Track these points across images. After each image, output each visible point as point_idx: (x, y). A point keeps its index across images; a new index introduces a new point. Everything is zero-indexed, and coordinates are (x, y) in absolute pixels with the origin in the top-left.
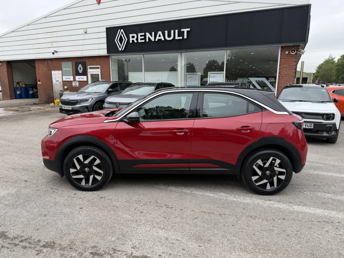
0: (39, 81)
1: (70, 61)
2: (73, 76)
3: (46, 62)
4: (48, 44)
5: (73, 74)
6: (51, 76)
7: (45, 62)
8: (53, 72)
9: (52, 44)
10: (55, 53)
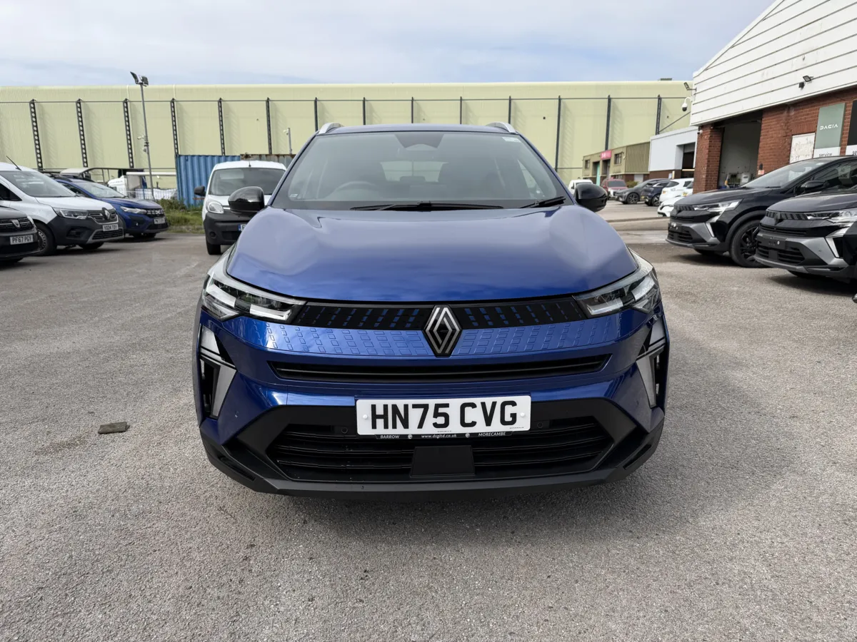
0: (761, 168)
1: (842, 100)
2: (840, 145)
3: (785, 113)
4: (795, 59)
5: (841, 141)
6: (790, 150)
7: (782, 113)
8: (797, 140)
9: (804, 59)
10: (806, 84)
